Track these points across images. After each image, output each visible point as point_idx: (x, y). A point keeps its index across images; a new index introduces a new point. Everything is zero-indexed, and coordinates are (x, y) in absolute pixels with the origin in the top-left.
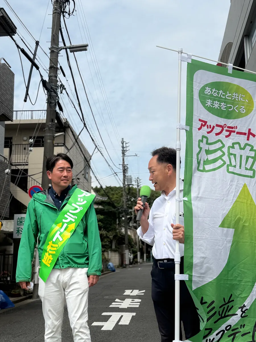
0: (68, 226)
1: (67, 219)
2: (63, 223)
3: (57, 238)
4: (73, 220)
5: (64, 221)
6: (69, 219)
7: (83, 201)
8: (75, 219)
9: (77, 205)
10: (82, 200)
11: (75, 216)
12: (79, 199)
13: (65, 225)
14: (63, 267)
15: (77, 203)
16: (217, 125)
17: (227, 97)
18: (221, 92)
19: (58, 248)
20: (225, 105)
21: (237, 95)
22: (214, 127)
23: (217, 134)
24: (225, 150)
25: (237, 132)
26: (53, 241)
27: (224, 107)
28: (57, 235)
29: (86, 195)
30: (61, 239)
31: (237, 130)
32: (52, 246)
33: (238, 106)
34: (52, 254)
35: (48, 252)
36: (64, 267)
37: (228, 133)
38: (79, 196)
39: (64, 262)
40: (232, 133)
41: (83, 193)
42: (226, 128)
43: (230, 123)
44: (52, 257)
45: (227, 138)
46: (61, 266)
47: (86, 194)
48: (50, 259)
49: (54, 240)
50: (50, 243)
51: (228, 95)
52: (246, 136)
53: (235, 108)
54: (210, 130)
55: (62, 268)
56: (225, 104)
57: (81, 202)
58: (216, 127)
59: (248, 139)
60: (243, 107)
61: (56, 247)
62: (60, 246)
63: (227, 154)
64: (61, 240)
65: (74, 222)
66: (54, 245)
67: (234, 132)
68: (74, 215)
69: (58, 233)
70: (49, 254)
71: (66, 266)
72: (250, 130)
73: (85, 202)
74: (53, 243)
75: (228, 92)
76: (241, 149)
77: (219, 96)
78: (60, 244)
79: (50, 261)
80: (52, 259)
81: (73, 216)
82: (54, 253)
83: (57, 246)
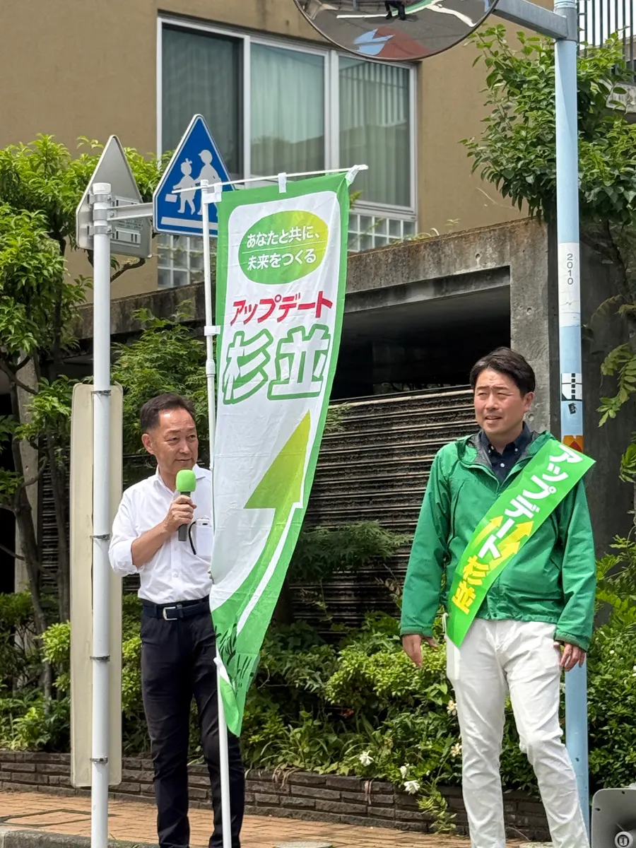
0: (517, 526)
1: (514, 509)
2: (506, 518)
3: (489, 550)
4: (530, 515)
5: (508, 512)
6: (521, 511)
7: (561, 473)
8: (534, 512)
9: (543, 480)
10: (557, 470)
11: (535, 506)
12: (551, 467)
13: (510, 523)
14: (495, 615)
15: (545, 477)
16: (263, 302)
17: (282, 240)
18: (272, 234)
19: (488, 573)
20: (278, 258)
21: (297, 230)
22: (256, 306)
23: (261, 319)
24: (271, 350)
25: (300, 305)
26: (479, 558)
27: (277, 261)
28: (489, 544)
29: (570, 460)
30: (496, 554)
31: (299, 302)
32: (475, 569)
33: (301, 251)
34: (474, 586)
35: (466, 581)
36: (498, 618)
37: (283, 311)
38: (552, 459)
39: (498, 605)
40: (291, 310)
41: (563, 452)
42: (281, 303)
43: (288, 290)
44: (474, 593)
45: (280, 323)
46: (492, 614)
47: (571, 457)
48: (469, 597)
49: (481, 554)
50: (473, 561)
51: (284, 235)
52: (314, 310)
53: (296, 258)
54: (249, 314)
55: (493, 617)
56: (279, 255)
57: (555, 475)
58: (260, 306)
59: (318, 315)
60: (312, 250)
61: (486, 571)
62: (492, 569)
63: (273, 357)
64: (495, 557)
65: (531, 520)
66: (480, 566)
67: (294, 306)
68: (533, 504)
69: (493, 538)
70: (469, 585)
71: (502, 615)
72: (321, 294)
73: (564, 476)
74: (479, 560)
75: (283, 231)
76: (305, 339)
77: (268, 244)
78: (494, 565)
79: (470, 602)
80: (474, 596)
81: (529, 505)
82: (479, 582)
83: (485, 567)
